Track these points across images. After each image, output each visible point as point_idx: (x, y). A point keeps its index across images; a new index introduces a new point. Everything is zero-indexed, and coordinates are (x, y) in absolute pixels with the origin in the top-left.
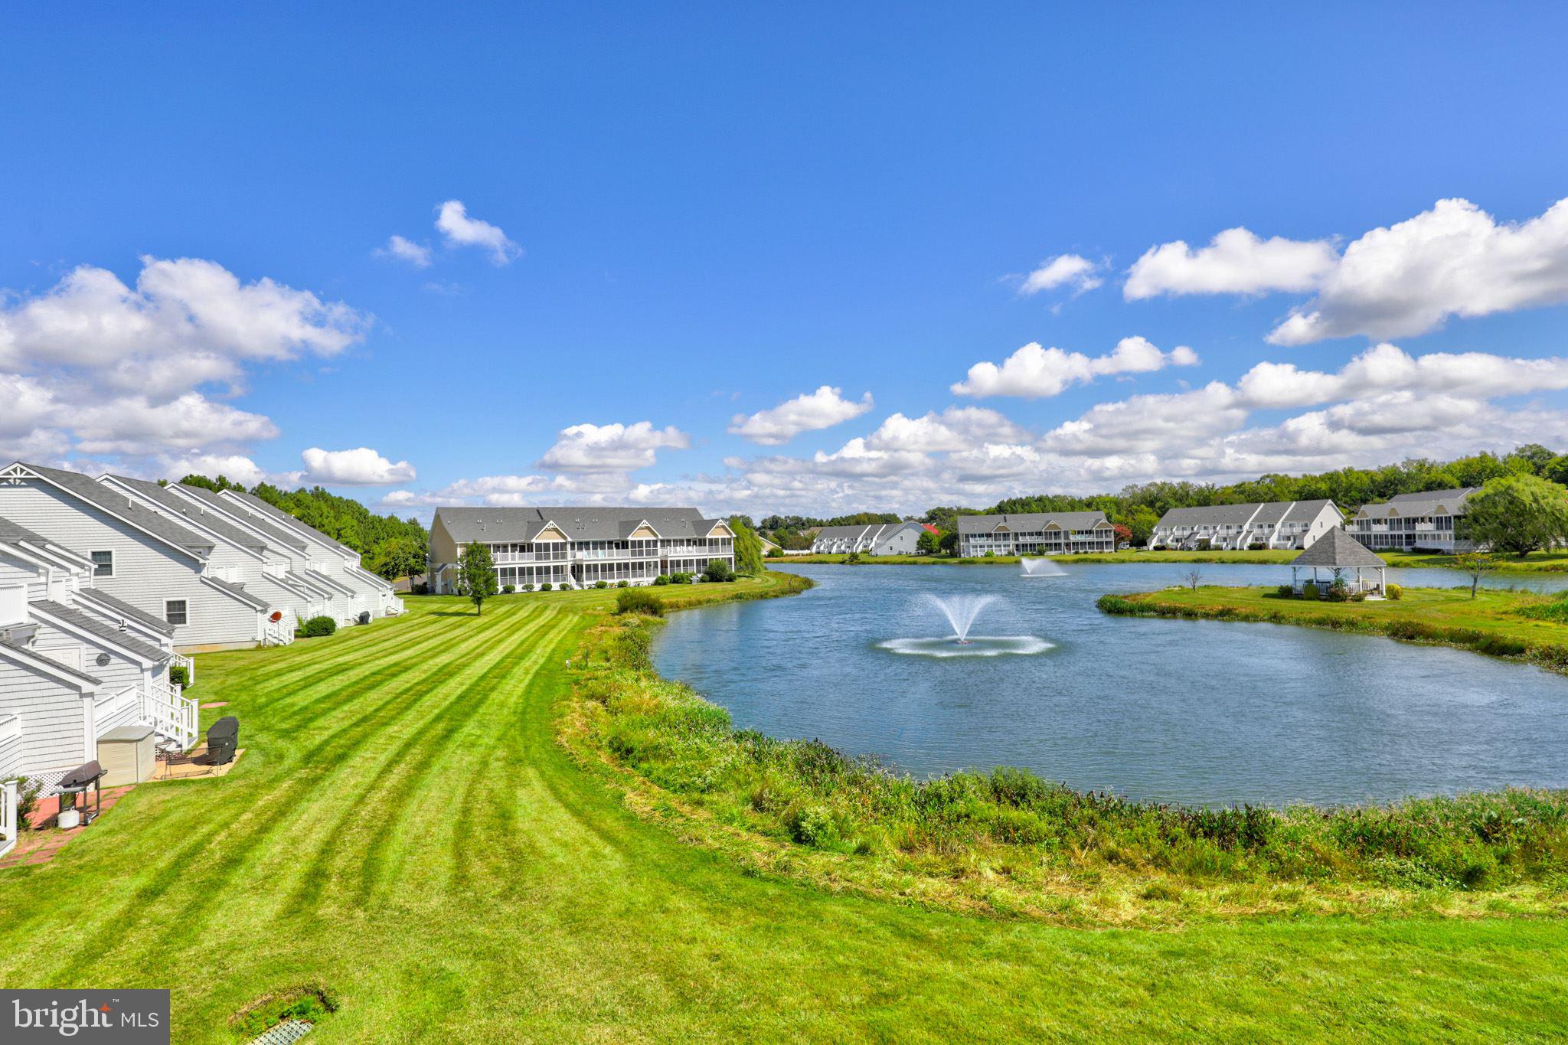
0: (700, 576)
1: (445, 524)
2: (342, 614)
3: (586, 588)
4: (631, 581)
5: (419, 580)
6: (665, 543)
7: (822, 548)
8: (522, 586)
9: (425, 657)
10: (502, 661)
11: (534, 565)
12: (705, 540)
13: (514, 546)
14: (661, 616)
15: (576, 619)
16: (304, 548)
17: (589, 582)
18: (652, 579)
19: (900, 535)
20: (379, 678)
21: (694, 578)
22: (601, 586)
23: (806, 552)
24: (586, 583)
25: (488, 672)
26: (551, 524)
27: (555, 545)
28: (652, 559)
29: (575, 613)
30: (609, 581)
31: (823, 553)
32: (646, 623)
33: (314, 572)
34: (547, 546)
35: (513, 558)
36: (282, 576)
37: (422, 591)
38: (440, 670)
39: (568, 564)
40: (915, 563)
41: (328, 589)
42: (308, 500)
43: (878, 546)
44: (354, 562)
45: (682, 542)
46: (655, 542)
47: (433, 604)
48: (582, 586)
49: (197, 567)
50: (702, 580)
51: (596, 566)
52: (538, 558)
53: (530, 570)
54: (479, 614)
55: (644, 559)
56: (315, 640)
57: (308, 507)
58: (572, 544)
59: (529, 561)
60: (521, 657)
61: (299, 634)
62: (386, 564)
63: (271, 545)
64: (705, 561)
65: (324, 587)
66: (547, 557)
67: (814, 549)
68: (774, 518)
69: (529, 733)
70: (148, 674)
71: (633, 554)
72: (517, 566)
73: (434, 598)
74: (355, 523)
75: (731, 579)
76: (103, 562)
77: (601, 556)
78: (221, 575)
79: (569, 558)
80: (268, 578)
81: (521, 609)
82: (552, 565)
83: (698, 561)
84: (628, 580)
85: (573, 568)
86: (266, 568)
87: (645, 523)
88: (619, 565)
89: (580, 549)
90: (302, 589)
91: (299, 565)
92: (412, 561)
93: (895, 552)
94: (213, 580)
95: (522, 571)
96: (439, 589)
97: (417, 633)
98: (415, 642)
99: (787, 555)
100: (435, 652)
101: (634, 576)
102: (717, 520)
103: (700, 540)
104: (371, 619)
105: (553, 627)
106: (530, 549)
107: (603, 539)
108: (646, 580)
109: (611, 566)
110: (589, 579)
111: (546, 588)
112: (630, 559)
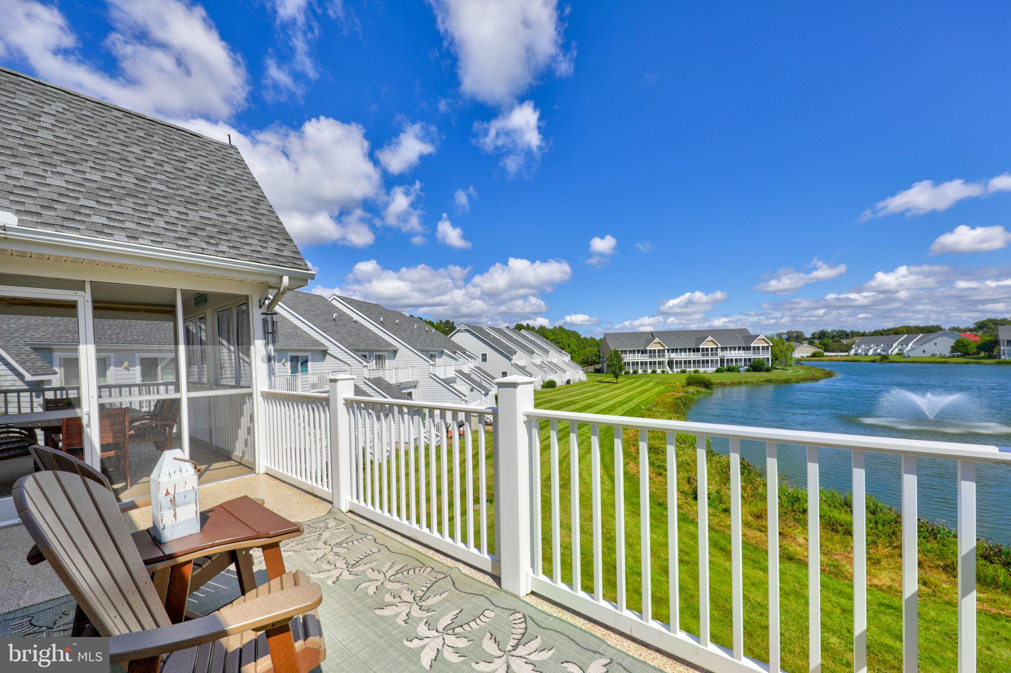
0: (746, 368)
1: (607, 341)
2: (560, 380)
3: (675, 372)
4: (702, 370)
5: (598, 366)
6: (723, 349)
7: (859, 351)
8: (642, 370)
9: (583, 400)
10: (615, 404)
11: (648, 361)
12: (750, 347)
13: (638, 351)
14: (711, 389)
15: (662, 388)
16: (548, 352)
17: (677, 370)
18: (715, 369)
19: (934, 341)
20: (562, 406)
21: (742, 369)
22: (683, 372)
23: (846, 354)
24: (675, 370)
25: (606, 408)
26: (657, 340)
27: (659, 351)
28: (714, 358)
29: (664, 385)
30: (688, 370)
31: (860, 354)
32: (698, 392)
33: (551, 362)
34: (654, 351)
35: (638, 357)
36: (539, 363)
37: (598, 371)
38: (587, 405)
39: (666, 360)
40: (945, 363)
41: (556, 369)
42: (557, 332)
43: (912, 349)
44: (567, 358)
45: (735, 349)
46: (717, 349)
47: (600, 377)
48: (673, 372)
49: (510, 360)
50: (748, 370)
51: (681, 361)
52: (650, 357)
53: (646, 363)
54: (617, 383)
55: (710, 358)
56: (549, 389)
57: (557, 335)
58: (668, 350)
59: (645, 358)
60: (624, 403)
61: (543, 387)
62: (584, 359)
63: (536, 351)
64: (750, 359)
65: (555, 368)
66: (655, 356)
67: (852, 352)
68: (822, 332)
69: (608, 434)
70: (483, 396)
71: (703, 355)
72: (639, 361)
73: (602, 375)
74: (575, 341)
75: (768, 370)
76: (484, 358)
77: (684, 356)
78: (518, 363)
79: (667, 356)
80: (534, 364)
81: (637, 381)
82: (657, 360)
83: (745, 360)
84: (700, 369)
85: (669, 362)
86: (533, 360)
87: (710, 338)
88: (694, 361)
89: (672, 352)
90: (546, 369)
91: (547, 359)
92: (594, 358)
93: (928, 354)
94: (515, 364)
95: (642, 363)
96: (605, 371)
97: (587, 389)
98: (584, 393)
99: (827, 356)
100: (589, 398)
101: (703, 367)
102: (759, 335)
103: (747, 347)
104: (571, 382)
105: (649, 391)
106: (646, 353)
107: (686, 347)
108: (711, 369)
109: (690, 362)
110: (677, 368)
111: (654, 372)
112: (701, 358)
